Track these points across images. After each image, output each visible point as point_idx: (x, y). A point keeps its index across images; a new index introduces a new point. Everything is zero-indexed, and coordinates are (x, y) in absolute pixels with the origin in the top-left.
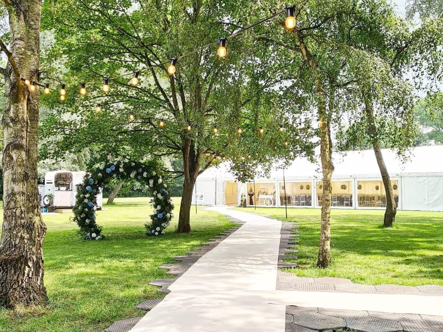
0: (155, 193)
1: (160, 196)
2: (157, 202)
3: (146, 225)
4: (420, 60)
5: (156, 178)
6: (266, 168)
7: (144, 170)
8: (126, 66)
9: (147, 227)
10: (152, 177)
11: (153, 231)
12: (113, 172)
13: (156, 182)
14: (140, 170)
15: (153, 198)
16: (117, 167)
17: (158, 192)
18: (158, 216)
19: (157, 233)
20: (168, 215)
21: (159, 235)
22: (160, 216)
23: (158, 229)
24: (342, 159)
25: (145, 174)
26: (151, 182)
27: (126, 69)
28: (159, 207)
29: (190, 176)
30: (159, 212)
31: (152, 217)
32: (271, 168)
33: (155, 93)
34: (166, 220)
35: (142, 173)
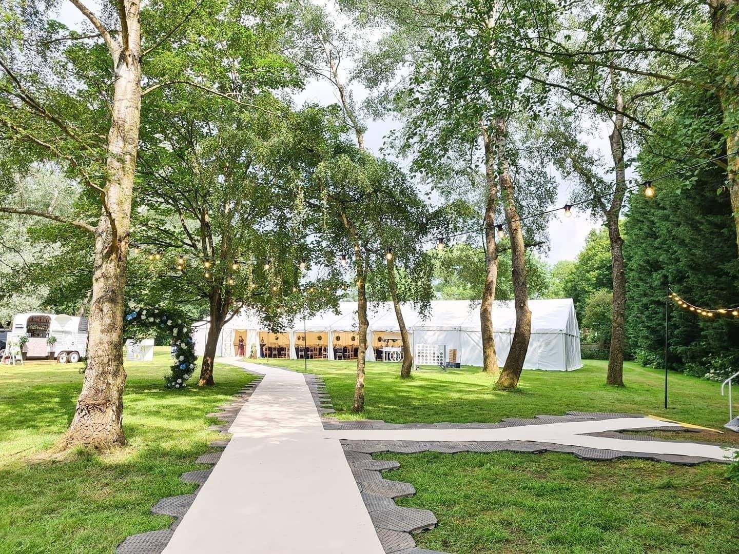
0: (178, 343)
1: (183, 346)
2: (180, 352)
3: (165, 377)
4: (436, 234)
5: (180, 328)
6: (289, 318)
7: (168, 319)
8: (148, 205)
9: (167, 379)
10: (177, 326)
11: (173, 384)
12: (134, 319)
13: (180, 331)
14: (165, 318)
15: (176, 348)
16: (140, 314)
17: (182, 342)
18: (181, 368)
19: (177, 386)
20: (192, 366)
21: (180, 388)
22: (182, 367)
23: (179, 381)
24: (374, 315)
25: (169, 323)
26: (175, 331)
27: (148, 208)
28: (182, 358)
29: (216, 325)
30: (181, 363)
31: (173, 368)
32: (295, 319)
33: (179, 236)
34: (189, 371)
35: (167, 321)
